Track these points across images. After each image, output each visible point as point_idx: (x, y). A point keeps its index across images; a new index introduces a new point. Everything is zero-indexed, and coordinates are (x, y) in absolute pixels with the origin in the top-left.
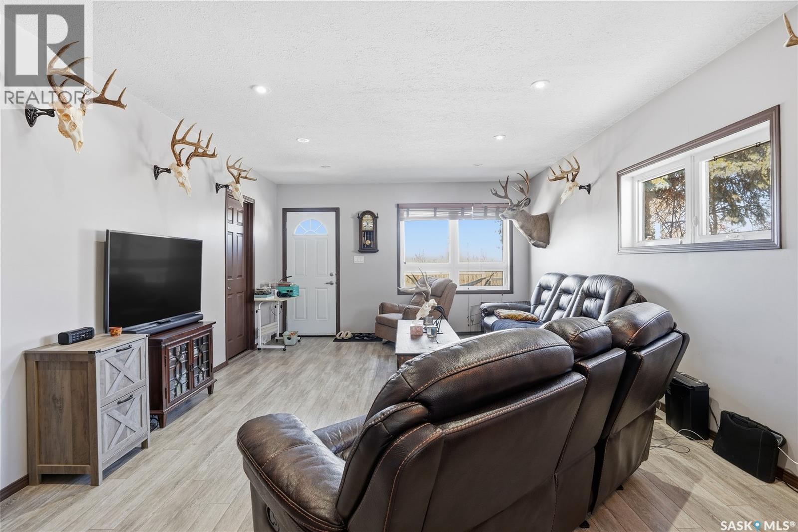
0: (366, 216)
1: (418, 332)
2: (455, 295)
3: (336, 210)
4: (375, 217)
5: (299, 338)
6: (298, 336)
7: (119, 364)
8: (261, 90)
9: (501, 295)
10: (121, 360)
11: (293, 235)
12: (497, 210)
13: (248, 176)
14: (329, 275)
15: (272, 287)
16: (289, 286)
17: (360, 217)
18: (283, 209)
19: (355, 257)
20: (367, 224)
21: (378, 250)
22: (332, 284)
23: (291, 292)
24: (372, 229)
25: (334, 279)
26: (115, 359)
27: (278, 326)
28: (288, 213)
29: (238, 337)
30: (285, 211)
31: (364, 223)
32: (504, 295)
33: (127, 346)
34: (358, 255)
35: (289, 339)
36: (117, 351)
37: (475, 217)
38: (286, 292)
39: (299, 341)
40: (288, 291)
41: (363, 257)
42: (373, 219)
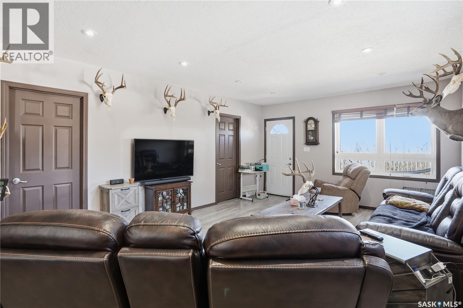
0: (310, 121)
1: (295, 203)
2: (369, 179)
3: (293, 118)
4: (316, 122)
5: (267, 196)
6: (267, 194)
7: (122, 195)
8: (184, 64)
9: (425, 182)
10: (124, 194)
11: (270, 135)
12: (408, 109)
13: (225, 105)
14: (289, 159)
15: (251, 165)
16: (261, 165)
17: (306, 122)
18: (265, 120)
19: (304, 148)
20: (311, 126)
21: (319, 144)
22: (290, 165)
23: (262, 168)
24: (314, 129)
25: (291, 162)
26: (120, 193)
27: (258, 187)
28: (267, 122)
29: (229, 190)
30: (266, 121)
31: (309, 126)
32: (427, 182)
33: (128, 188)
34: (306, 147)
35: (259, 195)
36: (122, 190)
37: (397, 116)
38: (259, 168)
39: (267, 197)
40: (260, 168)
41: (310, 148)
42: (314, 123)
